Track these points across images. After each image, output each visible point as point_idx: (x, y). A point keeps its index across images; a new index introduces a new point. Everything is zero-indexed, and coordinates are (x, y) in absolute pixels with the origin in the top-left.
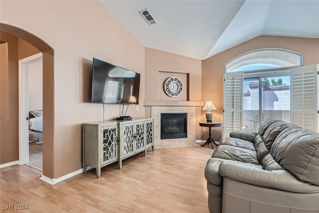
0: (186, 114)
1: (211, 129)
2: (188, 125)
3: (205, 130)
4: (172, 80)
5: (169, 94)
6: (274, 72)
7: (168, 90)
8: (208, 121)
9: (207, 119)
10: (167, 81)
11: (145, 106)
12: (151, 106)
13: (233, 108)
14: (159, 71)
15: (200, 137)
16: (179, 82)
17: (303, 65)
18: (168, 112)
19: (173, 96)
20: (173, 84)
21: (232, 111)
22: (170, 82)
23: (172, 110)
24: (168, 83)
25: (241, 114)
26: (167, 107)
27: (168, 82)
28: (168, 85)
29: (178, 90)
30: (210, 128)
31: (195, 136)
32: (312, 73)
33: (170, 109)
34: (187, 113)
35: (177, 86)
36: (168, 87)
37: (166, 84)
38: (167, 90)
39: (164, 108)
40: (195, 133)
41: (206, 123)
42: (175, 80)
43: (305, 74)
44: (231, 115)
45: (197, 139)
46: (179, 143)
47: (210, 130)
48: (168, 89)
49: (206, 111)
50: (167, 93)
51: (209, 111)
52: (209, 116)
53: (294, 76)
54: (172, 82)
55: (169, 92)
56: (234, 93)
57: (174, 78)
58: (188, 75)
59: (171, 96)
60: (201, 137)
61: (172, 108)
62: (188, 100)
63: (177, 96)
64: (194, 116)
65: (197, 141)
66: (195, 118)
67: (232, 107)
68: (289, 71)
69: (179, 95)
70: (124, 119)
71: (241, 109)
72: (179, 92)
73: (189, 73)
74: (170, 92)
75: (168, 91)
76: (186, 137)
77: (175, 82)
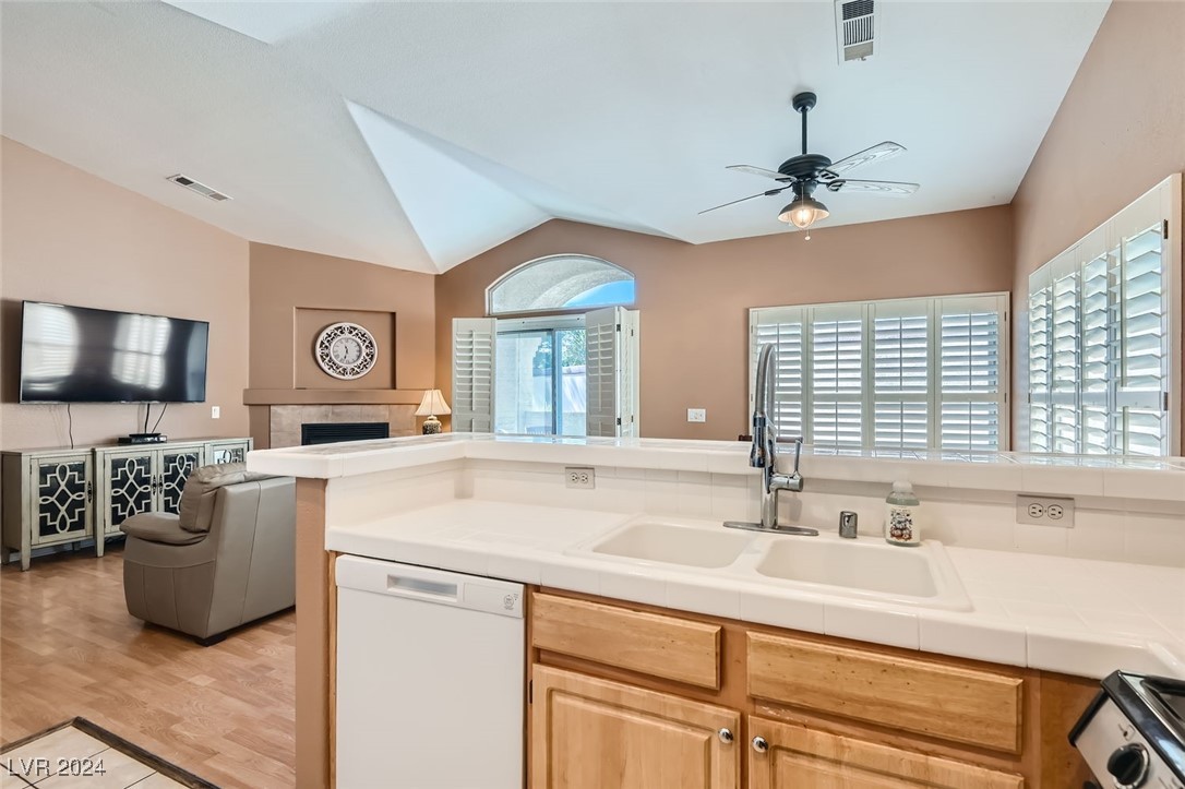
0: (384, 428)
4: (342, 332)
5: (330, 372)
6: (575, 317)
7: (327, 358)
11: (250, 405)
12: (270, 405)
13: (472, 409)
14: (297, 308)
16: (363, 336)
18: (324, 422)
19: (346, 377)
20: (343, 342)
21: (471, 420)
22: (332, 337)
23: (338, 415)
24: (328, 341)
26: (324, 408)
27: (329, 339)
28: (327, 344)
29: (360, 361)
33: (333, 413)
34: (388, 424)
35: (357, 348)
36: (326, 351)
38: (326, 361)
39: (313, 409)
42: (350, 333)
43: (602, 329)
48: (326, 356)
50: (326, 368)
51: (432, 417)
53: (590, 331)
54: (339, 338)
55: (330, 364)
56: (472, 371)
57: (346, 325)
58: (393, 315)
59: (340, 376)
61: (338, 409)
62: (394, 386)
63: (358, 376)
67: (469, 407)
68: (583, 316)
70: (133, 440)
71: (489, 413)
72: (364, 366)
73: (394, 311)
74: (333, 365)
75: (329, 361)
77: (350, 336)
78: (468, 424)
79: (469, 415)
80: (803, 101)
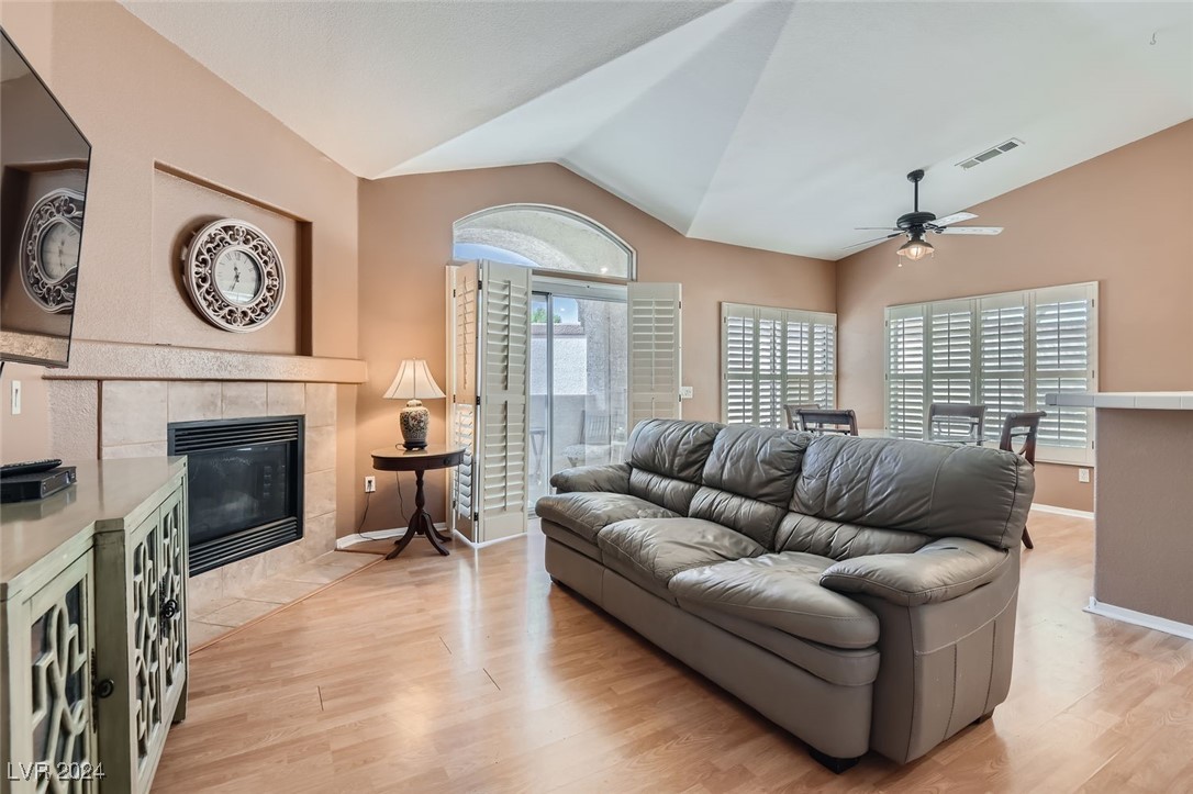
0: (297, 423)
1: (424, 478)
2: (306, 476)
3: (373, 484)
4: (232, 238)
5: (210, 313)
6: (584, 284)
7: (206, 285)
8: (409, 446)
9: (405, 436)
10: (203, 237)
11: (52, 380)
12: (100, 381)
13: (506, 388)
14: (158, 166)
15: (352, 519)
16: (265, 252)
17: (634, 277)
18: (209, 416)
19: (233, 327)
20: (233, 257)
21: (503, 402)
22: (216, 245)
23: (233, 402)
24: (209, 250)
25: (524, 412)
26: (207, 386)
27: (210, 245)
28: (207, 256)
29: (259, 298)
30: (420, 475)
31: (333, 522)
32: (670, 303)
33: (221, 398)
34: (303, 417)
35: (254, 274)
36: (205, 271)
37: (200, 253)
38: (199, 287)
39: (191, 391)
40: (334, 506)
41: (400, 453)
42: (246, 242)
43: (658, 303)
44: (501, 416)
45: (341, 534)
46: (269, 572)
47: (420, 482)
48: (204, 280)
49: (404, 402)
50: (202, 304)
51: (415, 402)
52: (420, 422)
53: (636, 303)
54: (228, 248)
55: (210, 298)
56: (507, 336)
57: (242, 224)
58: (304, 226)
59: (222, 323)
60: (356, 522)
61: (231, 392)
63: (253, 328)
64: (330, 428)
65: (344, 543)
66: (334, 437)
67: (501, 386)
69: (264, 324)
71: (524, 393)
72: (262, 310)
73: (309, 220)
74: (216, 300)
75: (208, 293)
76: (299, 533)
77: (246, 248)
78: (501, 408)
79: (505, 396)
80: (916, 176)
